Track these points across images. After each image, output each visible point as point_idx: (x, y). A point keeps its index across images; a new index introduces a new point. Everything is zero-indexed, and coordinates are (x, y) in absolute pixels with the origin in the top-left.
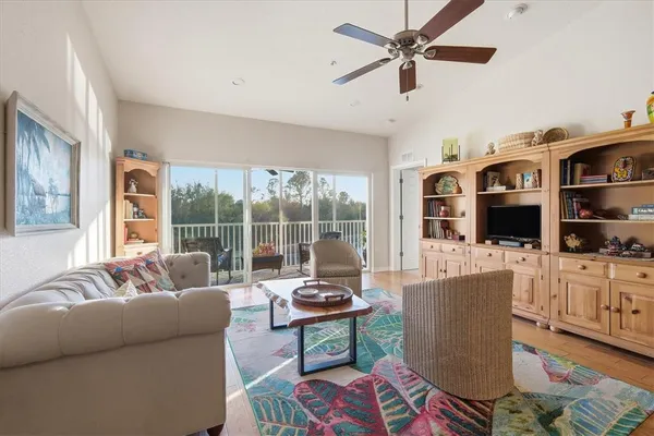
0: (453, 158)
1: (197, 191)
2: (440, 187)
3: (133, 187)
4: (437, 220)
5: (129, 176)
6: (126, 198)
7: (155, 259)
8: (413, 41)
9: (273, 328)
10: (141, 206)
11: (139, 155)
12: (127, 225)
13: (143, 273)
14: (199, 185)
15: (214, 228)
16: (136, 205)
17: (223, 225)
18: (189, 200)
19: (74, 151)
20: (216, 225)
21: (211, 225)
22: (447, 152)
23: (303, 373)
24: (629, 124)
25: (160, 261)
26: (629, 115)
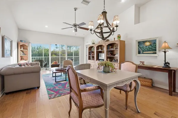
0: (94, 43)
1: (40, 48)
2: (92, 49)
3: (22, 48)
4: (91, 56)
5: (21, 46)
6: (21, 51)
7: (28, 63)
8: (76, 26)
9: (53, 77)
10: (24, 52)
11: (24, 41)
12: (21, 56)
13: (25, 65)
14: (40, 46)
15: (43, 58)
16: (23, 52)
17: (45, 57)
18: (37, 51)
19: (11, 42)
20: (43, 57)
21: (42, 57)
22: (93, 42)
23: (56, 82)
24: (114, 40)
25: (29, 63)
26: (114, 38)
